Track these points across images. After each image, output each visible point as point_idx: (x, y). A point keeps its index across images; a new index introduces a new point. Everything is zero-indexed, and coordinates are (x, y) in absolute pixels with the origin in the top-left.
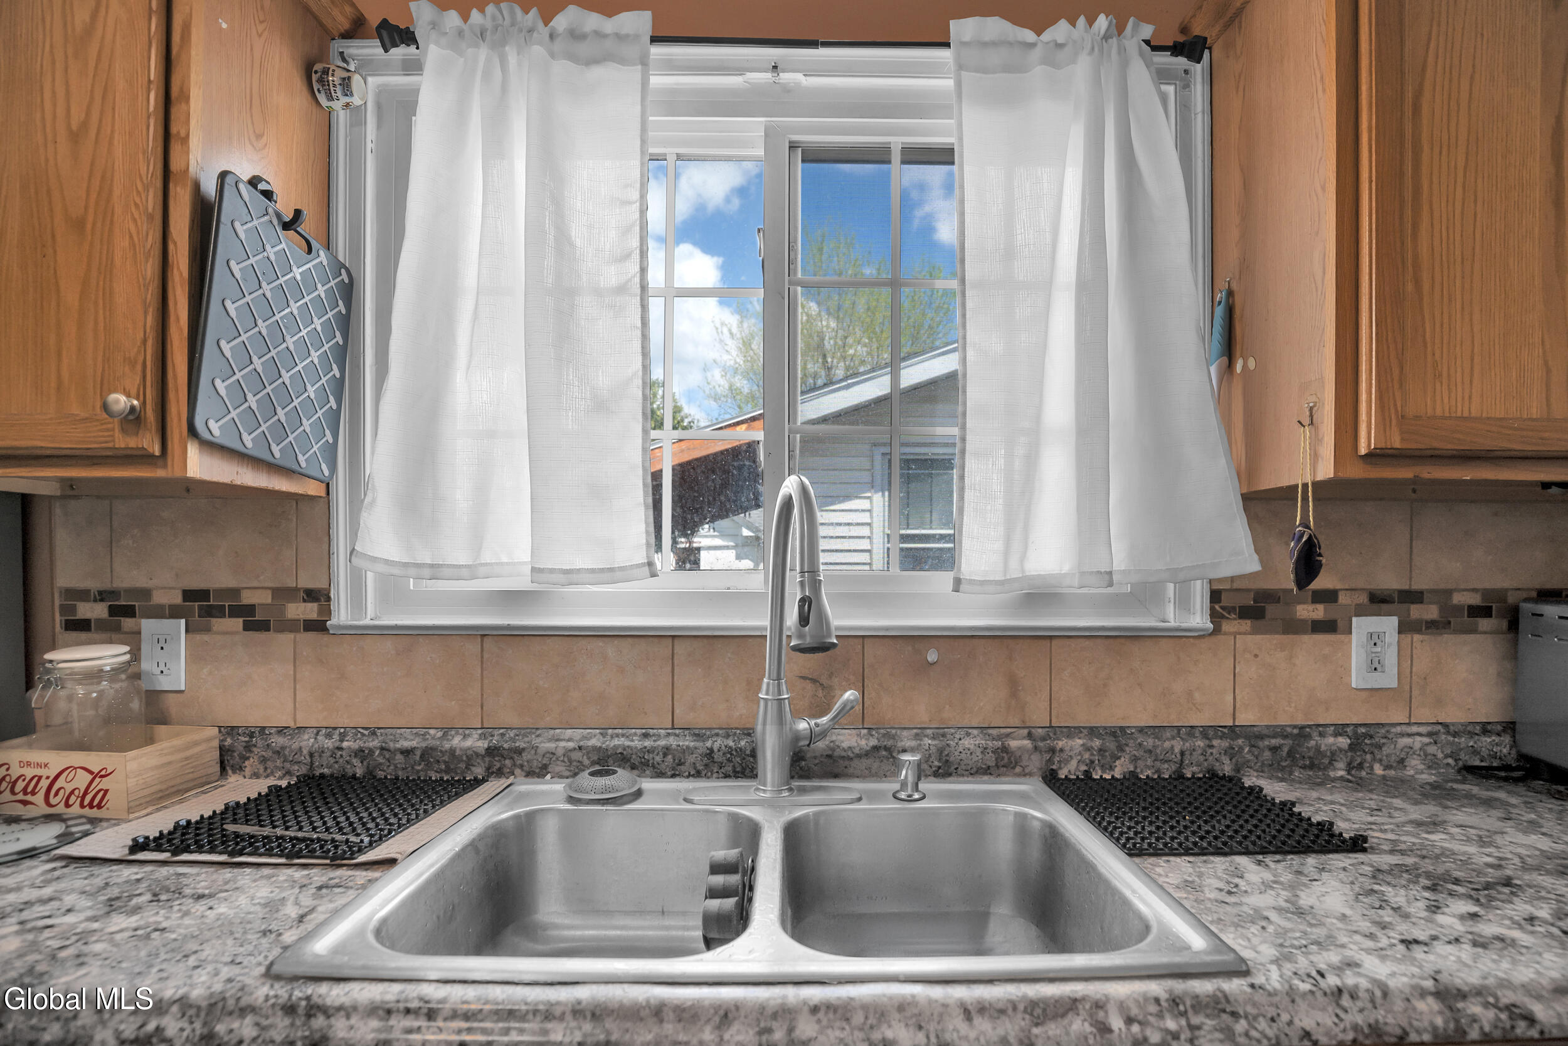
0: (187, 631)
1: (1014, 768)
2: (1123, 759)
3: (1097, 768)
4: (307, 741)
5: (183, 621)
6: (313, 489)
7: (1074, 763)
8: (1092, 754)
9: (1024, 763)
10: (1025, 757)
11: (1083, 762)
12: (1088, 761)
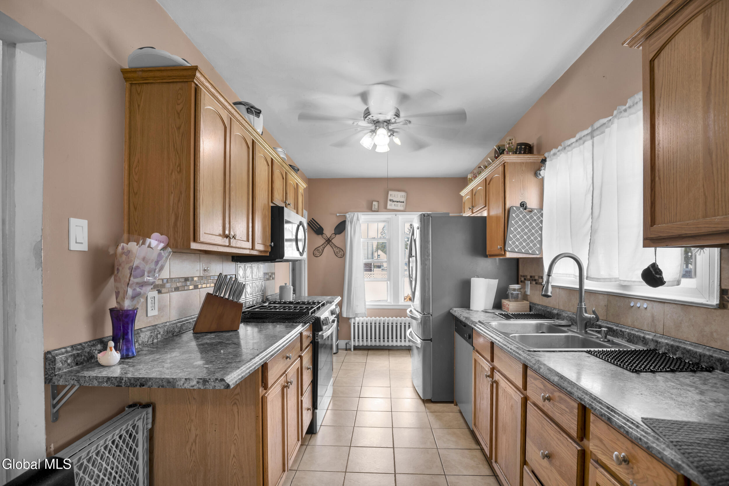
0: (530, 283)
1: (647, 345)
2: (679, 352)
3: (671, 353)
4: (539, 307)
5: (529, 282)
6: (538, 256)
7: (663, 348)
8: (669, 347)
9: (650, 344)
10: (650, 342)
11: (666, 349)
12: (668, 349)
